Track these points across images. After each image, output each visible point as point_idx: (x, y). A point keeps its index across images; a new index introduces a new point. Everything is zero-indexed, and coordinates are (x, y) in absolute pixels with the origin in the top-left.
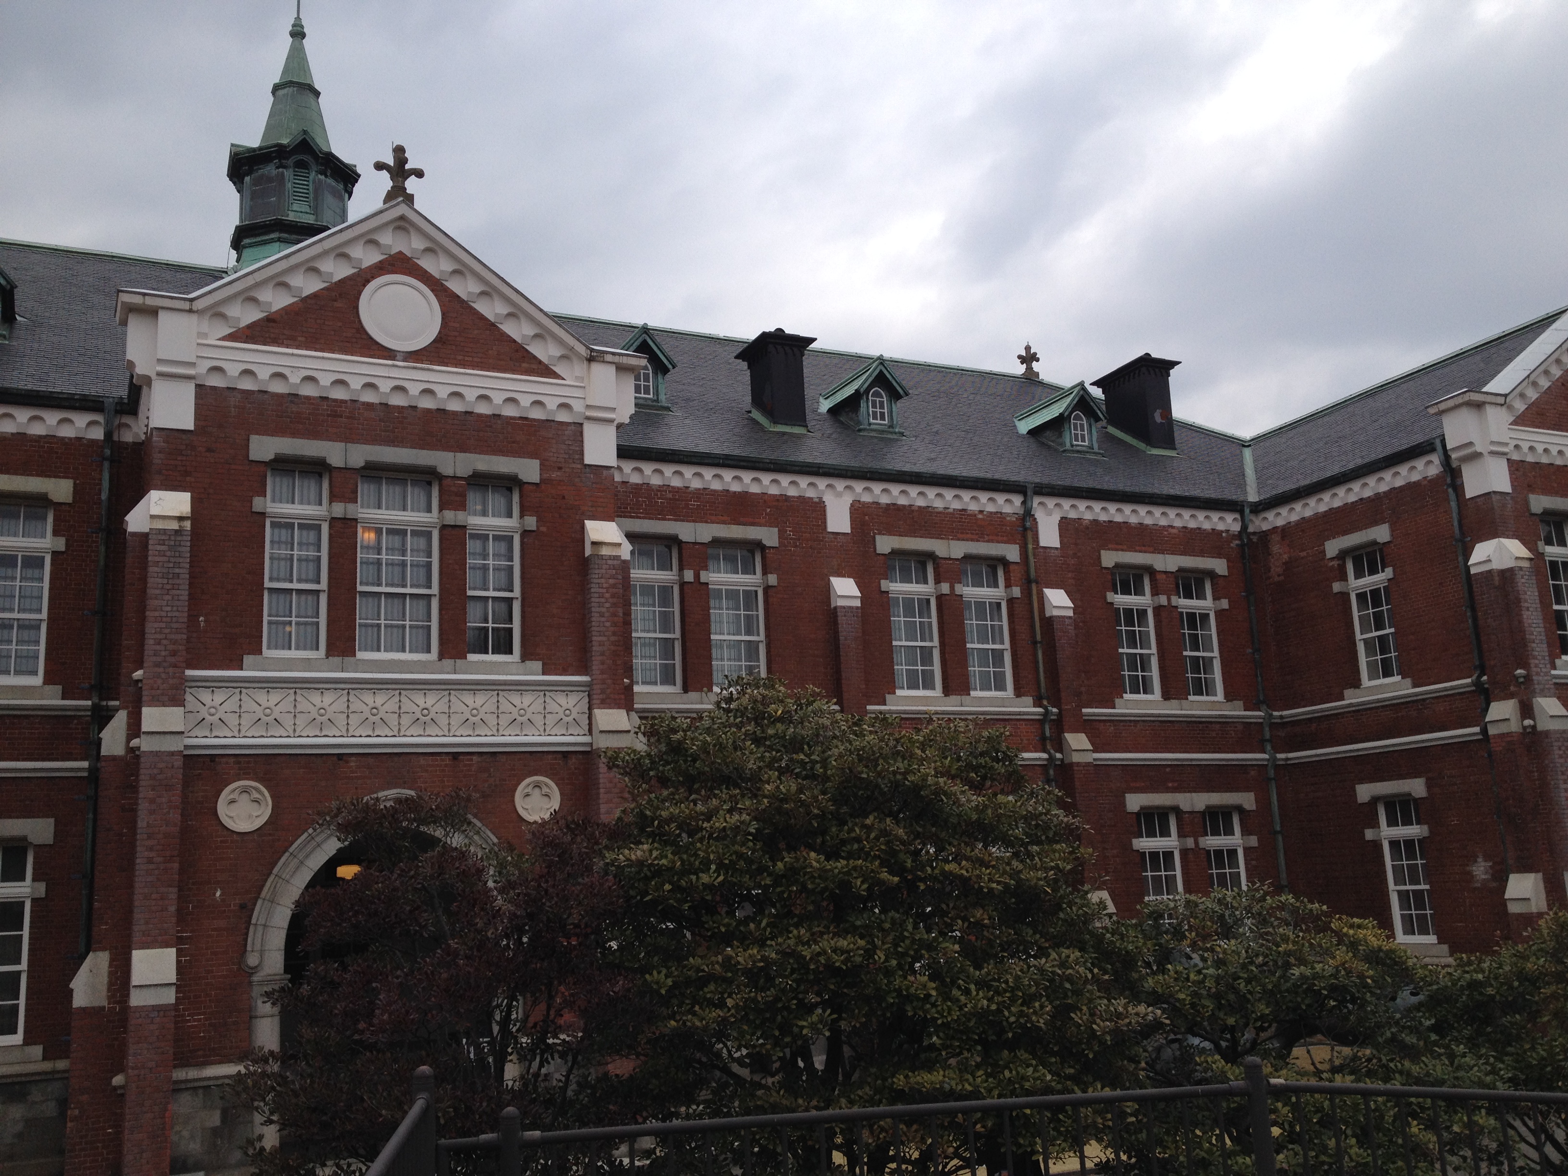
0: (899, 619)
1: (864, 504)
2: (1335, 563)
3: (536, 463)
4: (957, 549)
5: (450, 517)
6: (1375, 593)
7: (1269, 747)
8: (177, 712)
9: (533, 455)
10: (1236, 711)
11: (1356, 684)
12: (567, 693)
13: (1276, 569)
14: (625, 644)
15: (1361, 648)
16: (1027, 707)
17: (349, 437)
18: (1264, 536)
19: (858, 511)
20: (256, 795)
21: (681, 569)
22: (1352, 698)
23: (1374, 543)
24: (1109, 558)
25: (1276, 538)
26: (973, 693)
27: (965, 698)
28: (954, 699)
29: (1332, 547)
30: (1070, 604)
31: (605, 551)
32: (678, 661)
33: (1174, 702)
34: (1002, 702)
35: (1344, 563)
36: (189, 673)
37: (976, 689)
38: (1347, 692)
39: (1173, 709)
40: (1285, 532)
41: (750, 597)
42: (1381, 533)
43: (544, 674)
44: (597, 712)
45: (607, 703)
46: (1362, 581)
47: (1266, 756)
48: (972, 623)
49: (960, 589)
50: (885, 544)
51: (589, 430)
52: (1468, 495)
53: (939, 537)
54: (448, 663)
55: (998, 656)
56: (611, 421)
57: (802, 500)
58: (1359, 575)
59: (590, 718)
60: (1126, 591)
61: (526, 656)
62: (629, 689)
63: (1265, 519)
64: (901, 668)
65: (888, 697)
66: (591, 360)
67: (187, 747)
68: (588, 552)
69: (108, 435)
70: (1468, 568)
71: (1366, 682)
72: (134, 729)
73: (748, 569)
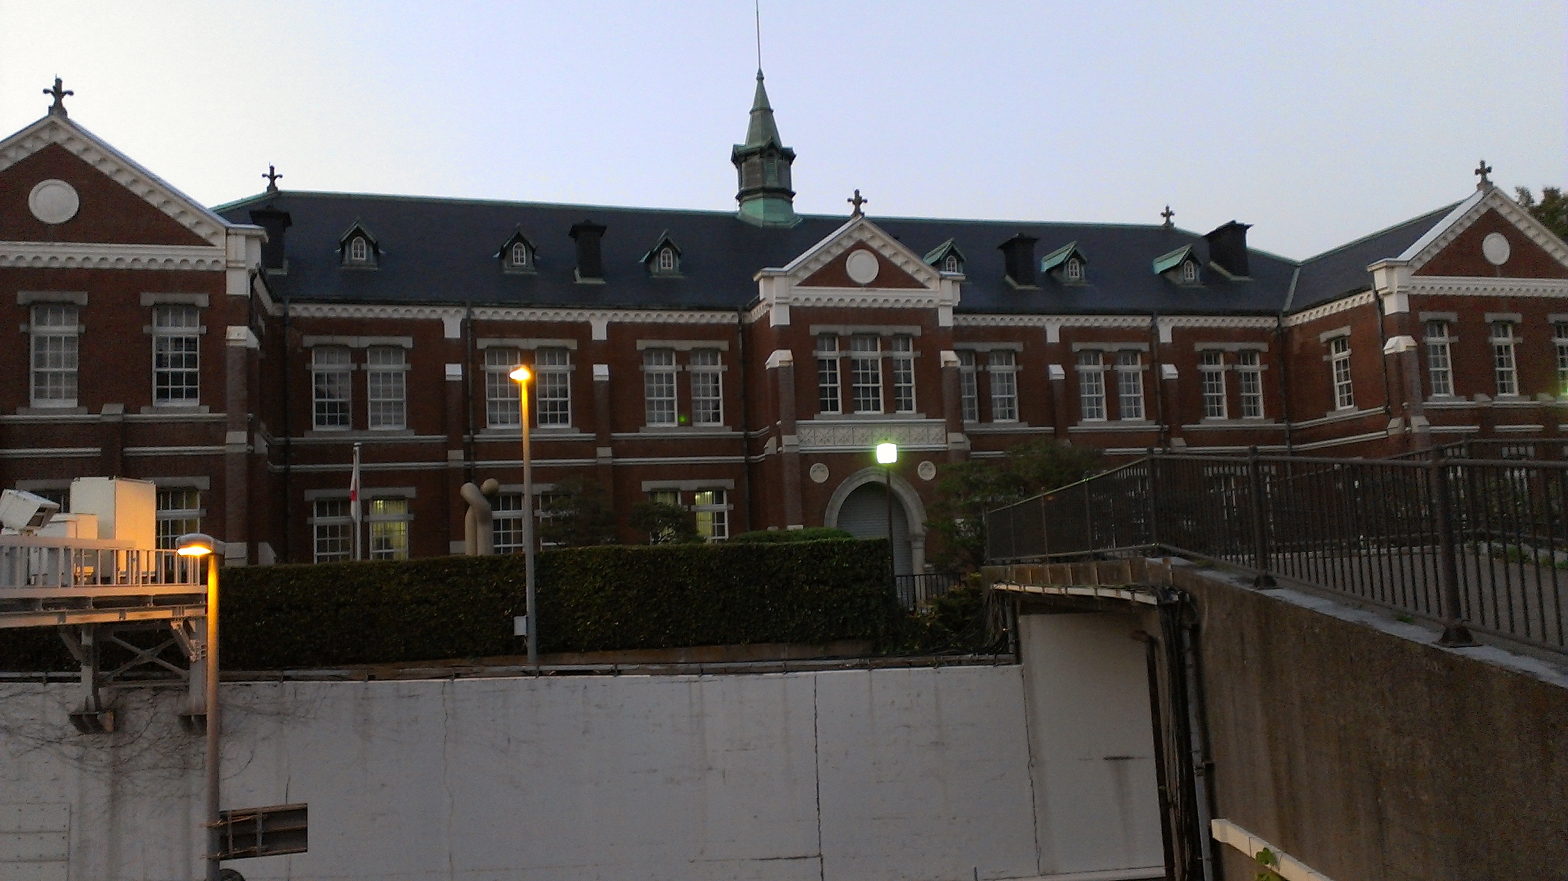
0: (1085, 384)
1: (1066, 328)
2: (1325, 345)
3: (920, 328)
4: (1115, 347)
5: (887, 353)
6: (1345, 361)
7: (1288, 442)
8: (794, 437)
9: (918, 324)
10: (1271, 424)
11: (1333, 408)
12: (937, 426)
13: (1296, 348)
14: (959, 405)
15: (1337, 391)
16: (1153, 426)
17: (846, 322)
18: (1291, 329)
19: (1064, 332)
20: (822, 469)
21: (977, 365)
22: (1330, 417)
23: (1343, 336)
24: (1199, 347)
25: (1297, 330)
26: (1123, 419)
27: (1118, 422)
28: (1113, 422)
29: (1324, 337)
30: (1176, 372)
31: (950, 365)
32: (976, 408)
33: (1235, 420)
34: (1139, 423)
35: (1330, 345)
36: (798, 422)
37: (1124, 417)
38: (1329, 413)
39: (1234, 424)
40: (1301, 327)
41: (1010, 376)
42: (1346, 331)
43: (927, 418)
44: (949, 434)
45: (953, 431)
46: (1339, 355)
47: (1286, 447)
48: (1123, 384)
49: (1116, 367)
50: (1076, 347)
51: (940, 311)
52: (1386, 314)
53: (1105, 341)
54: (889, 415)
55: (1137, 400)
56: (949, 306)
57: (1035, 328)
58: (1337, 351)
59: (946, 436)
60: (1209, 363)
61: (919, 411)
62: (962, 424)
63: (1291, 320)
64: (1086, 408)
65: (1079, 423)
66: (941, 279)
67: (801, 450)
68: (943, 365)
69: (740, 321)
70: (1384, 352)
71: (1339, 407)
72: (779, 443)
73: (1008, 363)
